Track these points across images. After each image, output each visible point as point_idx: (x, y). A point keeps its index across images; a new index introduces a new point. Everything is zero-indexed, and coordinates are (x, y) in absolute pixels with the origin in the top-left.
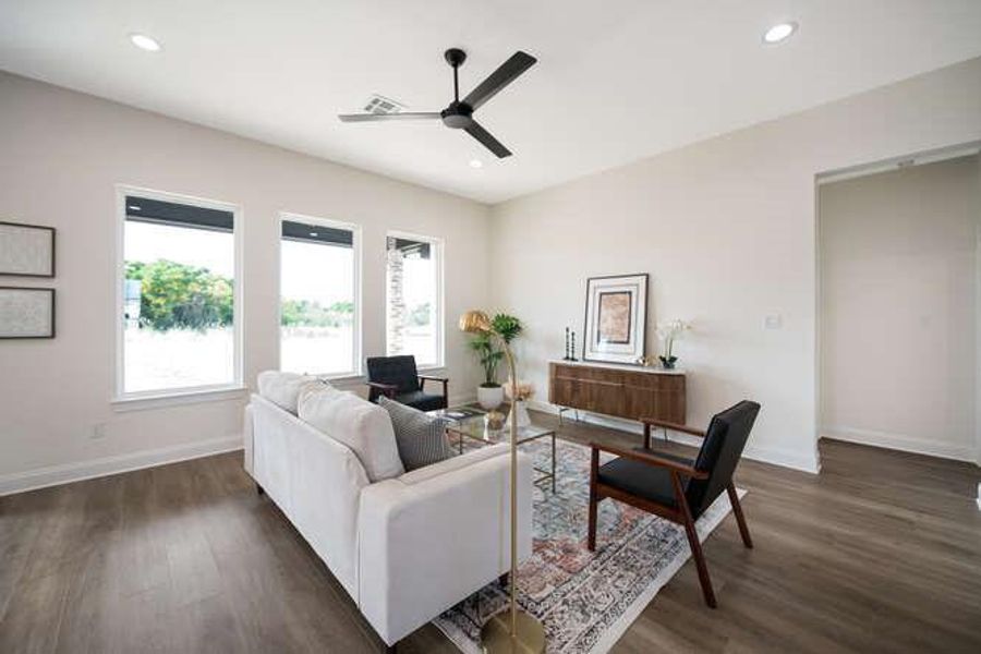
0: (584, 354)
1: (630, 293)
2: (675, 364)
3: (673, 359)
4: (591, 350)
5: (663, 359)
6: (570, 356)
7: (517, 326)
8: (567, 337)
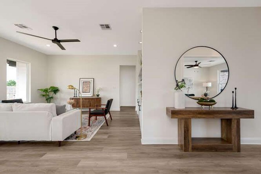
0: (79, 95)
1: (90, 82)
2: (99, 96)
3: (99, 95)
4: (81, 94)
5: (97, 95)
6: (75, 96)
7: (58, 89)
8: (74, 92)
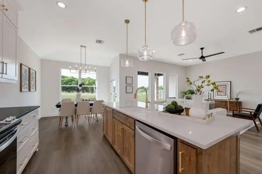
0: (213, 98)
1: (226, 85)
2: (239, 99)
4: (215, 97)
5: (236, 98)
6: (210, 98)
8: (209, 94)
